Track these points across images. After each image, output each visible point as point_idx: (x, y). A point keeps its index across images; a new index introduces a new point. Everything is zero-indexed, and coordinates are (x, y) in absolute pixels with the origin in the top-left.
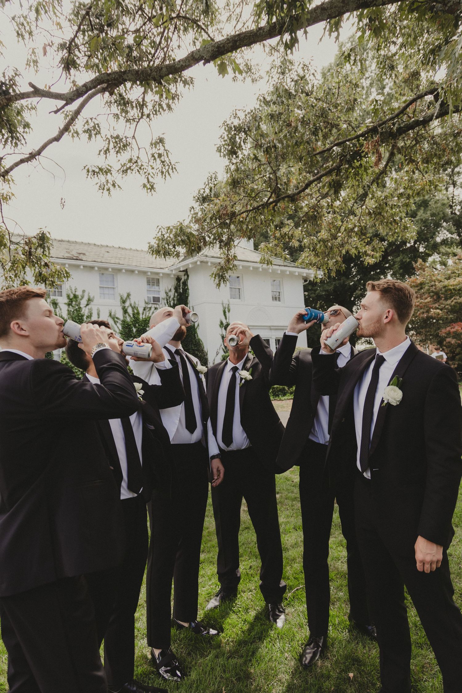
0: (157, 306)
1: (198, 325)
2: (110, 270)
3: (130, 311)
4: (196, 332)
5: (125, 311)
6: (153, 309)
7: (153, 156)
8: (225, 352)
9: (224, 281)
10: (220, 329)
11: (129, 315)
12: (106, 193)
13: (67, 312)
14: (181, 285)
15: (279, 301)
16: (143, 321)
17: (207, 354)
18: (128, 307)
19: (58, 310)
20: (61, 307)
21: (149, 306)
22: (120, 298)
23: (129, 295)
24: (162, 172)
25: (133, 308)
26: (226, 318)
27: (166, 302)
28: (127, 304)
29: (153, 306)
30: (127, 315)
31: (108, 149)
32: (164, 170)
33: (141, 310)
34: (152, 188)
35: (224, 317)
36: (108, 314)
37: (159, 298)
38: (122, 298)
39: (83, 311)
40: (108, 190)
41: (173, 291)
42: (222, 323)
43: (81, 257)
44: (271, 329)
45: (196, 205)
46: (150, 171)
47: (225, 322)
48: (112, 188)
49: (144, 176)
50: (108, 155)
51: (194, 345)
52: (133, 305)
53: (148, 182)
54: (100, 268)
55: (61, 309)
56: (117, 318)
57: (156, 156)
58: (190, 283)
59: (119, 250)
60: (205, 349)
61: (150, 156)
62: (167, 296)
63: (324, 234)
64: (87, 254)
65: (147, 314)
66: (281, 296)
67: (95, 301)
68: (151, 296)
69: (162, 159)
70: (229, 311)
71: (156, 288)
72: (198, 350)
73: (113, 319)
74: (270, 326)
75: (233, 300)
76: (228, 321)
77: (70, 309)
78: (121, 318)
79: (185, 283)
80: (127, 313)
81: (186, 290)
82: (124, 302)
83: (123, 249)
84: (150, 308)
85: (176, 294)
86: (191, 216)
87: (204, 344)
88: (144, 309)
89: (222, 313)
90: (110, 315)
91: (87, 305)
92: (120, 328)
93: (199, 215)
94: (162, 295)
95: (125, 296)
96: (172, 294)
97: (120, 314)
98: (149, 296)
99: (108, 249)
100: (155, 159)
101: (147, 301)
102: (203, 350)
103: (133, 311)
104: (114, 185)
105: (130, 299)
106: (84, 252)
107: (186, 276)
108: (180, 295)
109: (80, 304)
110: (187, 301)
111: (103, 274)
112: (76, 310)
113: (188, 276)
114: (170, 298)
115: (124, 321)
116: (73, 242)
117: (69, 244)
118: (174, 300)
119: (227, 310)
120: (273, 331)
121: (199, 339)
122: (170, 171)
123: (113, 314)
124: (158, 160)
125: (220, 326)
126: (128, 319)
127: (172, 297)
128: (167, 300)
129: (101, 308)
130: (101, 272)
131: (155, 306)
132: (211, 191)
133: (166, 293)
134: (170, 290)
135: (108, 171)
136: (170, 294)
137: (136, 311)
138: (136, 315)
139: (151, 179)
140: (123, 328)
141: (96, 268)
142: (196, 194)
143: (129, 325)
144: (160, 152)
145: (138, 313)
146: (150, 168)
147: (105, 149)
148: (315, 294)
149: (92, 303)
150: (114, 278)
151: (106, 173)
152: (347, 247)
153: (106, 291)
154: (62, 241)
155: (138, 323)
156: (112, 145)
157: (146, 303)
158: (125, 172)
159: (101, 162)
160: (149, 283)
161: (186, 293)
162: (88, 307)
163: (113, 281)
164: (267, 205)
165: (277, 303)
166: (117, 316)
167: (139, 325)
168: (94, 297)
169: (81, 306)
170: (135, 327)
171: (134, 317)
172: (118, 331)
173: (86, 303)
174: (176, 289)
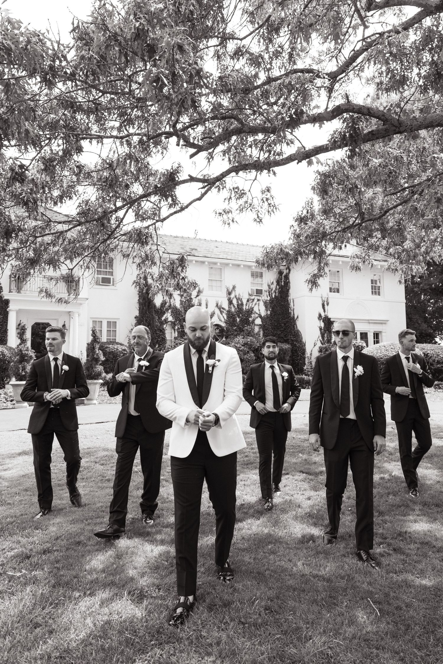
0: (260, 298)
1: (298, 317)
2: (219, 264)
3: (235, 302)
4: (295, 324)
5: (230, 302)
6: (256, 301)
7: (262, 200)
8: (322, 344)
9: (316, 286)
10: (318, 321)
11: (234, 306)
12: (227, 226)
13: (179, 302)
14: (283, 278)
15: (379, 294)
16: (246, 311)
17: (305, 345)
18: (233, 298)
19: (172, 300)
20: (175, 298)
21: (253, 298)
22: (226, 290)
23: (234, 288)
24: (269, 212)
25: (238, 299)
26: (324, 311)
27: (268, 294)
28: (232, 296)
29: (256, 298)
30: (232, 306)
31: (230, 198)
32: (270, 210)
33: (245, 302)
34: (261, 220)
35: (322, 310)
36: (215, 305)
37: (262, 290)
38: (228, 290)
39: (194, 301)
40: (229, 224)
41: (275, 284)
42: (320, 315)
43: (194, 252)
44: (369, 323)
45: (296, 224)
46: (260, 209)
47: (323, 315)
48: (231, 223)
49: (255, 213)
50: (230, 201)
51: (293, 335)
52: (237, 297)
53: (258, 217)
54: (209, 263)
55: (174, 300)
56: (223, 308)
57: (265, 200)
58: (291, 277)
59: (227, 244)
60: (304, 340)
61: (260, 200)
62: (269, 288)
63: (408, 244)
64: (199, 249)
65: (250, 305)
66: (381, 291)
67: (204, 292)
68: (255, 288)
69: (269, 201)
70: (328, 304)
71: (259, 280)
72: (296, 341)
73: (220, 309)
74: (368, 320)
75: (332, 293)
76: (326, 314)
77: (182, 300)
78: (227, 308)
79: (287, 277)
80: (233, 304)
81: (287, 284)
82: (230, 293)
83: (230, 243)
84: (253, 300)
85: (278, 287)
86: (291, 232)
87: (303, 335)
88: (248, 301)
89: (321, 306)
90: (217, 305)
91: (197, 296)
92: (226, 318)
93: (297, 231)
94: (265, 288)
95: (231, 288)
96: (274, 287)
97: (226, 305)
98: (253, 288)
99: (216, 244)
100: (264, 202)
101: (250, 293)
102: (301, 341)
103: (238, 302)
104: (233, 221)
105: (235, 291)
106: (196, 248)
107: (288, 270)
108: (281, 287)
109: (191, 294)
110: (288, 293)
111: (212, 268)
112: (188, 300)
113: (290, 270)
114: (272, 290)
115: (229, 312)
116: (186, 238)
117: (183, 240)
118: (276, 293)
119: (325, 303)
120: (371, 325)
121: (298, 331)
122: (274, 210)
123: (219, 304)
124: (266, 202)
125: (319, 319)
126: (233, 310)
127: (274, 289)
128: (269, 292)
129: (210, 300)
130: (211, 266)
131: (258, 298)
132: (308, 212)
133: (269, 286)
134: (272, 283)
135: (229, 212)
136: (272, 286)
137: (240, 302)
138: (240, 305)
139: (259, 215)
140: (228, 317)
141: (206, 263)
142: (295, 215)
143: (233, 315)
144: (267, 197)
145: (242, 304)
146: (260, 207)
147: (229, 197)
148: (419, 288)
149: (201, 294)
150: (221, 273)
151: (228, 212)
152: (432, 254)
153: (214, 284)
154: (177, 237)
155: (241, 313)
156: (233, 195)
157: (250, 295)
158: (241, 210)
159: (225, 206)
160: (253, 275)
161: (287, 286)
162: (198, 298)
163: (221, 275)
164: (353, 226)
165: (377, 297)
166: (223, 306)
167: (242, 316)
168: (203, 289)
169: (192, 297)
170: (239, 317)
171: (238, 307)
172: (223, 320)
173: (196, 294)
174: (278, 282)
